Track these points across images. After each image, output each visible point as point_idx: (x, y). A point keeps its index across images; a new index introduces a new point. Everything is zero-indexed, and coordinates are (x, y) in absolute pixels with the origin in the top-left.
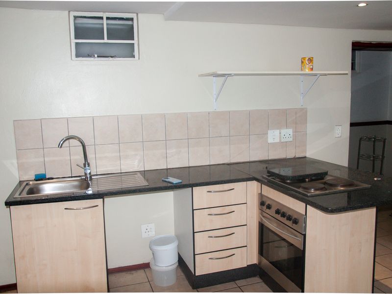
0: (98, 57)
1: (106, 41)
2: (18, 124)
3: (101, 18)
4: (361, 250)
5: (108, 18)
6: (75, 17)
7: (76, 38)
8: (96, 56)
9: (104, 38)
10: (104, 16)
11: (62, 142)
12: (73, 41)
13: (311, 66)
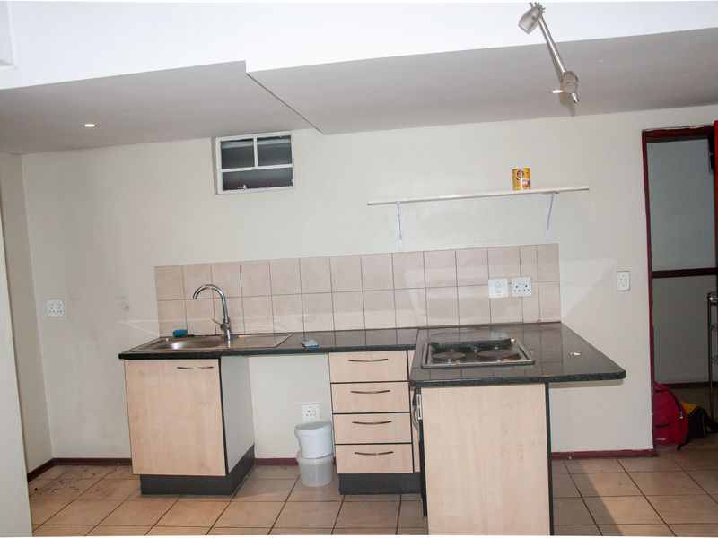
0: (247, 187)
1: (257, 167)
2: (160, 272)
3: (252, 140)
4: (522, 457)
5: (258, 139)
6: (222, 143)
7: (223, 168)
8: (245, 187)
9: (254, 165)
10: (255, 137)
11: (198, 292)
12: (220, 171)
13: (523, 181)
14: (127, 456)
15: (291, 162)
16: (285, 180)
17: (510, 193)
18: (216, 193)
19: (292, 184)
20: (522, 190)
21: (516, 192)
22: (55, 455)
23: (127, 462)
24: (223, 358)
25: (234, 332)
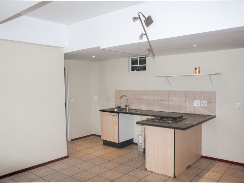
0: (136, 70)
1: (139, 65)
2: (116, 91)
6: (132, 59)
9: (138, 65)
10: (139, 57)
11: (121, 97)
12: (131, 66)
13: (197, 71)
14: (100, 135)
15: (146, 64)
16: (144, 69)
17: (194, 75)
18: (129, 72)
19: (146, 70)
20: (198, 74)
21: (195, 75)
22: (94, 133)
23: (100, 136)
24: (120, 114)
25: (129, 108)
